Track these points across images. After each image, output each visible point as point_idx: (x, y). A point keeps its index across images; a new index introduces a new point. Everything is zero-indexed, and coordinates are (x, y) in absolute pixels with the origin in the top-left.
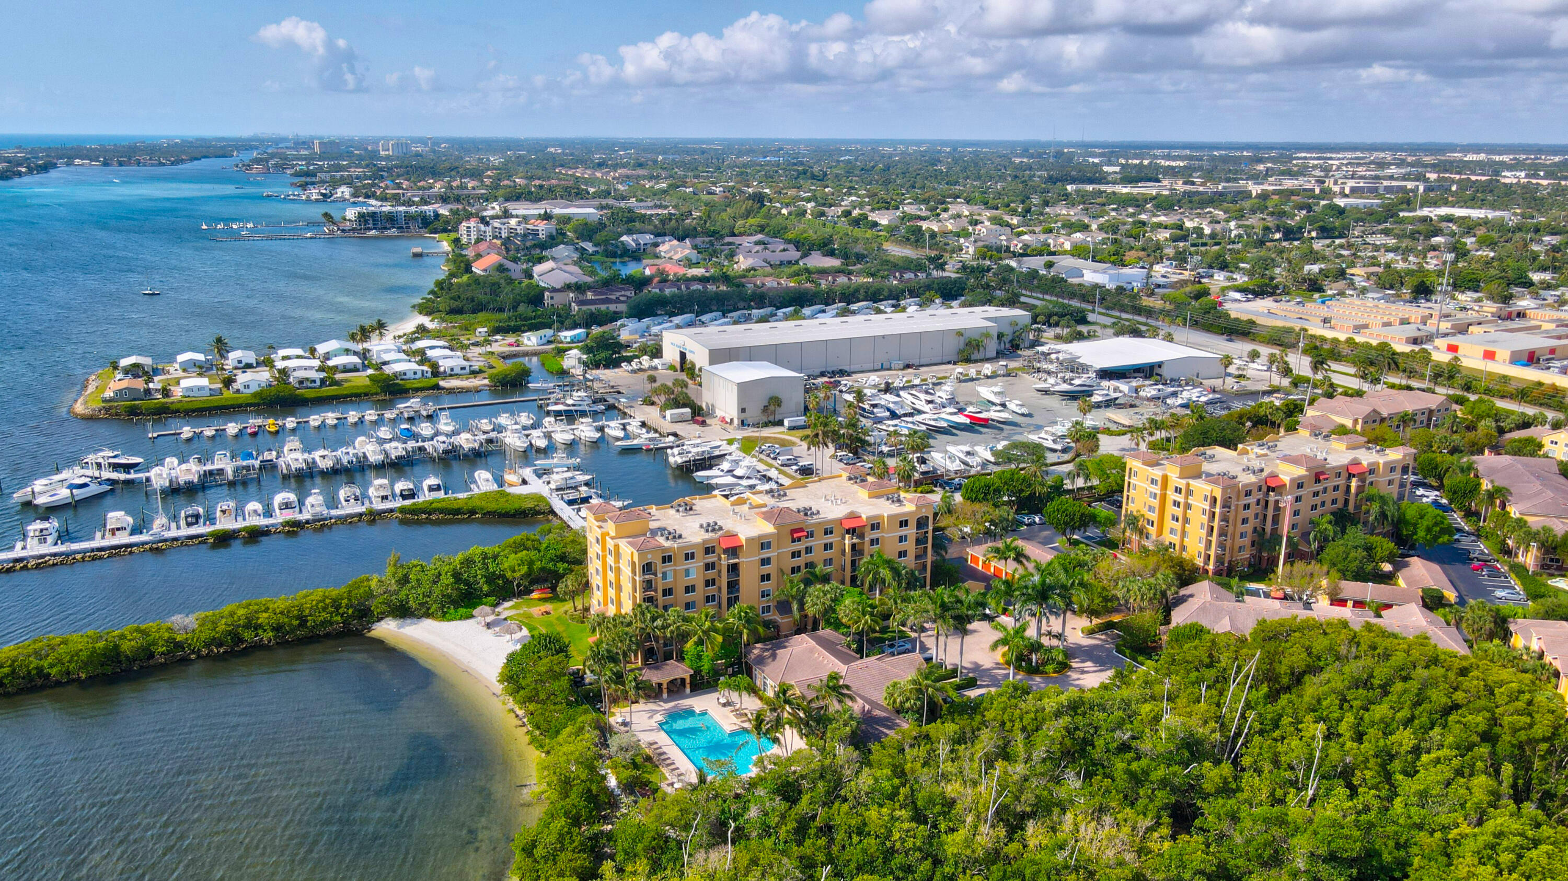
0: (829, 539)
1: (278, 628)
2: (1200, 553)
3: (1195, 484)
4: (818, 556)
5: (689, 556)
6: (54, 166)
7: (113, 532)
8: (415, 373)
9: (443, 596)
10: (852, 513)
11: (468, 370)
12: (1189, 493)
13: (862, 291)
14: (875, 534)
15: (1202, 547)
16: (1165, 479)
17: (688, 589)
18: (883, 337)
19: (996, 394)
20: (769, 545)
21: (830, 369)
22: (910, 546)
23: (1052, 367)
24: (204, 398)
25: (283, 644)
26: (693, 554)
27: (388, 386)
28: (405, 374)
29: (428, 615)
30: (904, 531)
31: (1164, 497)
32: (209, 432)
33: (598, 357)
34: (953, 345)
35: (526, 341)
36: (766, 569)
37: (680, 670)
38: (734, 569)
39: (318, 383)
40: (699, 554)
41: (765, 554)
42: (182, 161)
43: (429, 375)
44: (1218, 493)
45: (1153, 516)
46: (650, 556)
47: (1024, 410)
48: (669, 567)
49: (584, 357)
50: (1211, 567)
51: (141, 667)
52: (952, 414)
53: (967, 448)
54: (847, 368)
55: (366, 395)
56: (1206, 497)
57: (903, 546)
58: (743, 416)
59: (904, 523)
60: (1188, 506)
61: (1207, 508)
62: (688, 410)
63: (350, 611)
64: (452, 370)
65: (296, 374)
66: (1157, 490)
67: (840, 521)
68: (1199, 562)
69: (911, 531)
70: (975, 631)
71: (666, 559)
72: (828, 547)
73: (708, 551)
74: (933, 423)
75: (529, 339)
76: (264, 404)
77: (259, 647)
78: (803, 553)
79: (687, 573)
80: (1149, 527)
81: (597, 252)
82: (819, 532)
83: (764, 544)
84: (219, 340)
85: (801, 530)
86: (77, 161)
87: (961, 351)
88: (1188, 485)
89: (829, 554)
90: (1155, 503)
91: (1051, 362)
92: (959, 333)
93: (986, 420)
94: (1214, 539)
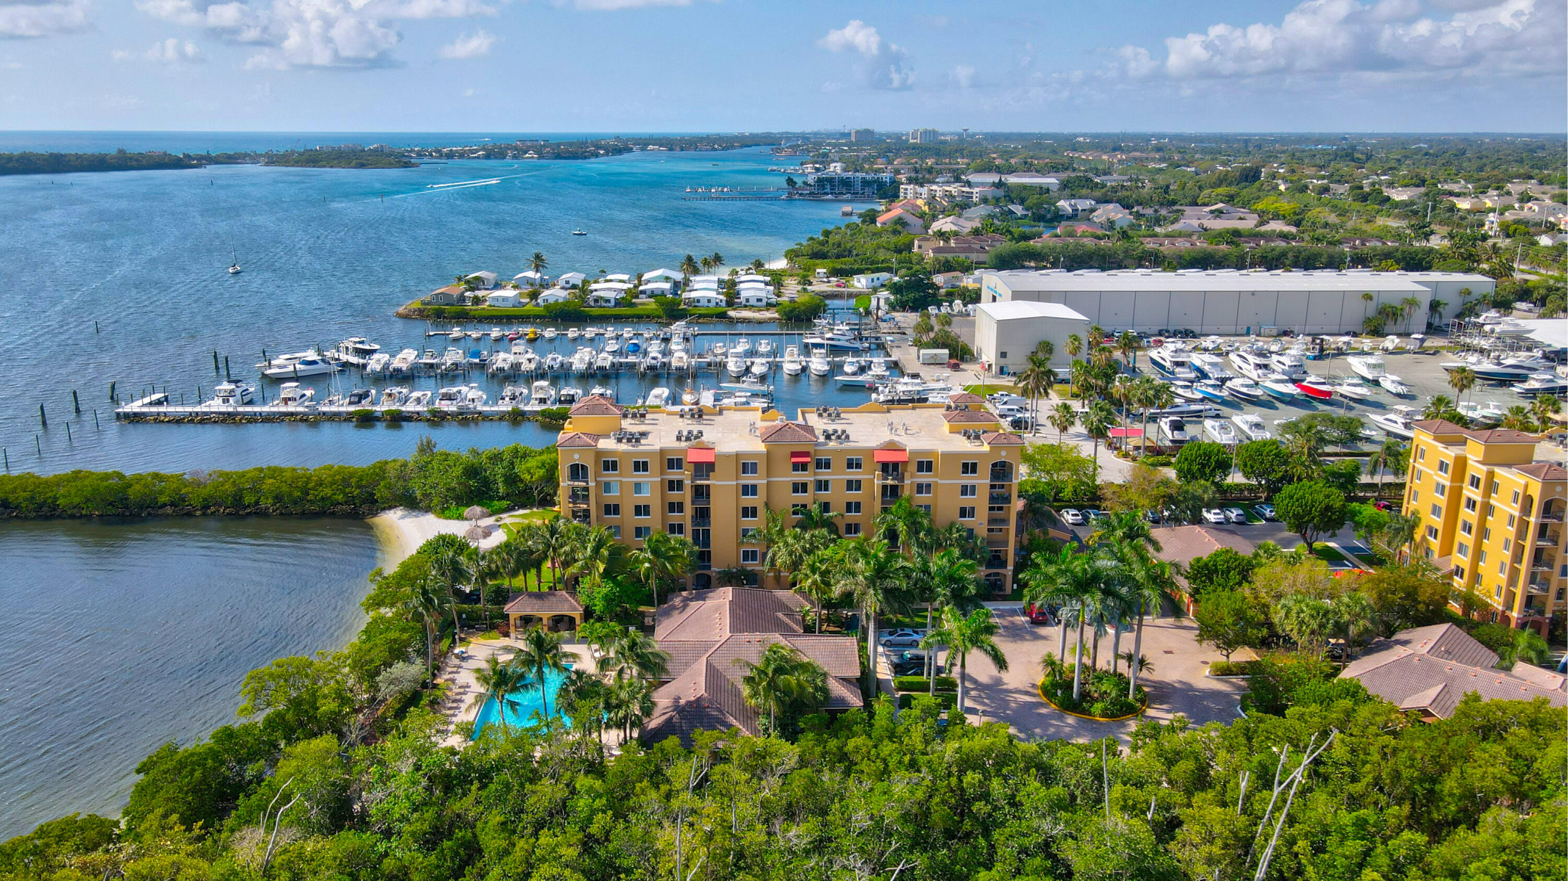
0: (854, 474)
1: (278, 498)
2: (1499, 588)
3: (1501, 473)
4: (838, 496)
5: (641, 466)
6: (630, 150)
7: (286, 401)
8: (709, 301)
9: (448, 490)
10: (892, 442)
11: (764, 303)
12: (1492, 487)
13: (1290, 255)
14: (924, 478)
15: (1503, 578)
16: (1461, 463)
17: (641, 510)
18: (1253, 293)
19: (1369, 366)
20: (754, 468)
21: (1171, 329)
22: (981, 501)
23: (1484, 344)
24: (507, 308)
25: (286, 515)
26: (645, 464)
27: (673, 310)
28: (698, 301)
29: (428, 510)
30: (969, 480)
31: (1456, 494)
32: (475, 335)
33: (905, 298)
34: (1357, 312)
35: (856, 284)
36: (749, 501)
37: (566, 606)
38: (701, 493)
39: (613, 303)
40: (654, 466)
41: (749, 479)
42: (733, 147)
43: (724, 304)
44: (1536, 490)
45: (1438, 522)
46: (576, 456)
47: (1401, 389)
48: (610, 477)
49: (892, 297)
50: (1514, 614)
51: (149, 514)
52: (1278, 381)
53: (1254, 418)
54: (1197, 330)
55: (648, 317)
56: (1516, 495)
57: (968, 501)
58: (1003, 362)
59: (970, 468)
60: (1488, 509)
61: (1516, 514)
62: (946, 351)
63: (358, 491)
64: (747, 300)
65: (595, 293)
66: (1445, 479)
67: (871, 452)
68: (1497, 603)
69: (982, 480)
70: (1044, 638)
71: (611, 466)
72: (853, 485)
73: (674, 463)
74: (1244, 390)
75: (859, 281)
76: (550, 317)
77: (262, 514)
78: (811, 488)
79: (638, 487)
80: (1431, 539)
81: (1026, 216)
82: (839, 463)
83: (747, 466)
84: (538, 257)
85: (806, 454)
86: (651, 147)
87: (1368, 321)
88: (1491, 474)
89: (854, 496)
90: (1442, 501)
91: (1485, 336)
92: (1368, 296)
93: (1329, 394)
94: (1524, 567)
